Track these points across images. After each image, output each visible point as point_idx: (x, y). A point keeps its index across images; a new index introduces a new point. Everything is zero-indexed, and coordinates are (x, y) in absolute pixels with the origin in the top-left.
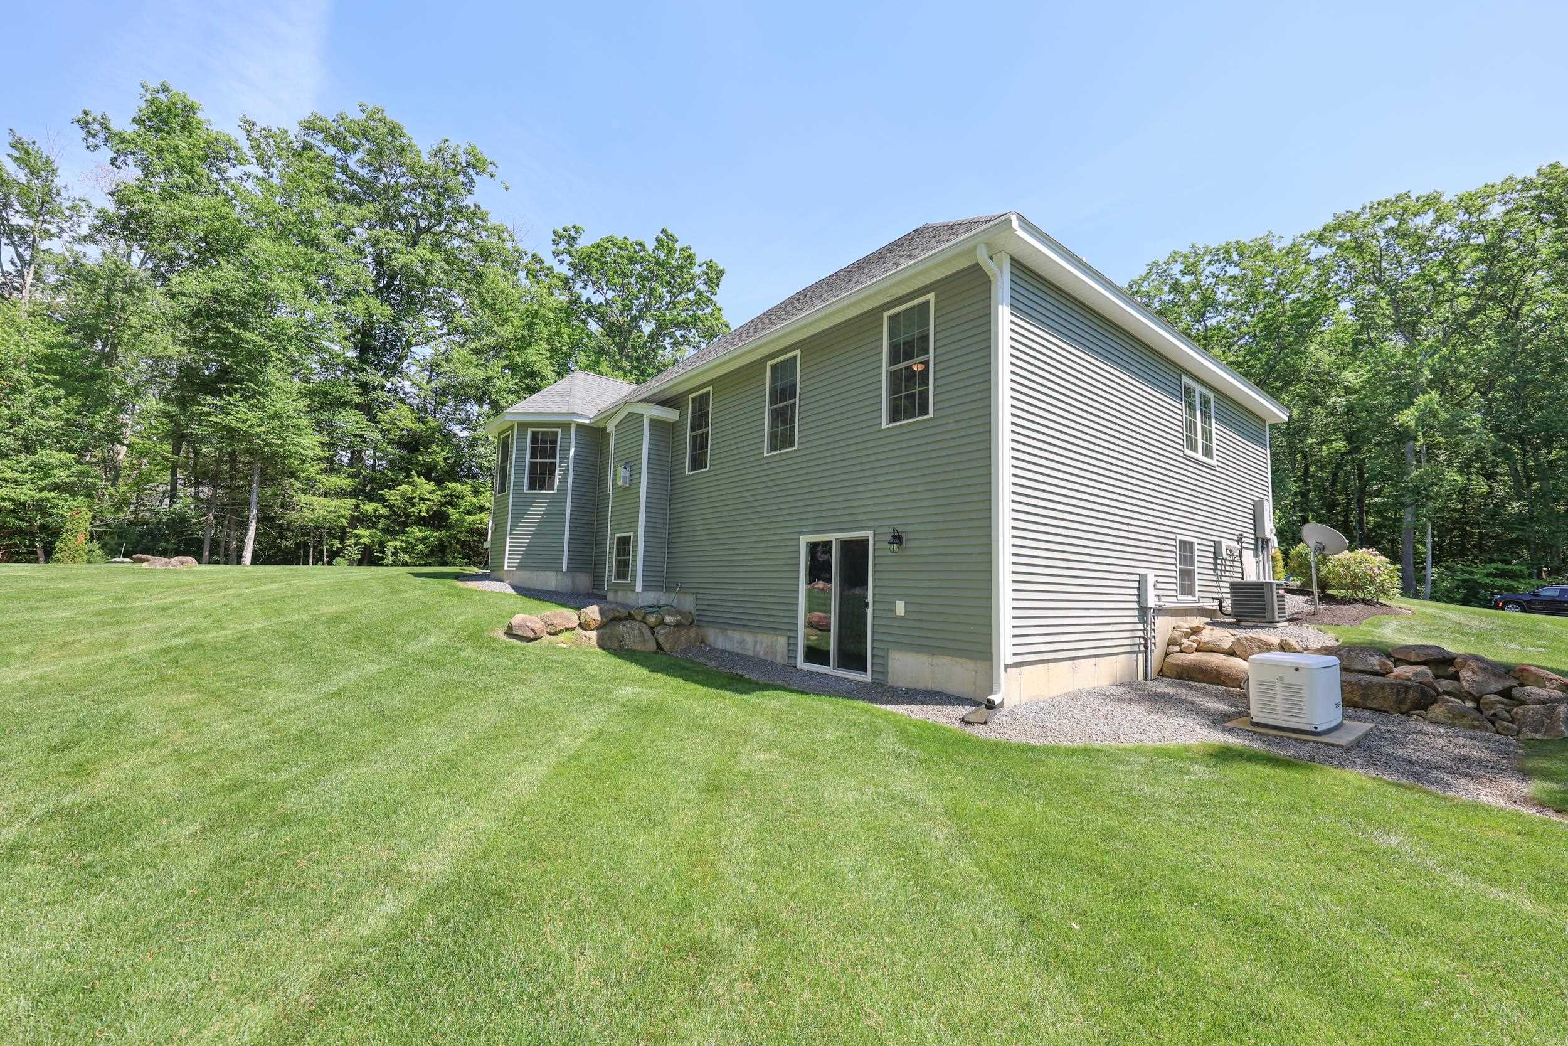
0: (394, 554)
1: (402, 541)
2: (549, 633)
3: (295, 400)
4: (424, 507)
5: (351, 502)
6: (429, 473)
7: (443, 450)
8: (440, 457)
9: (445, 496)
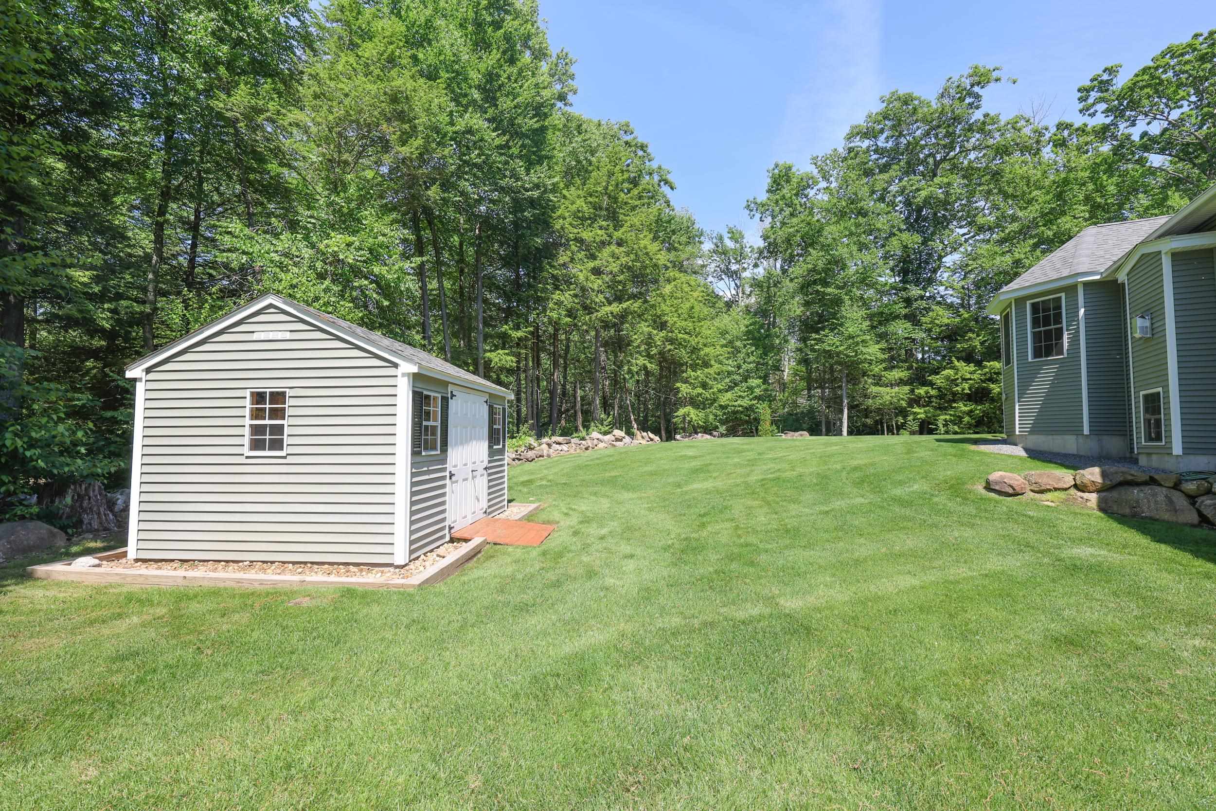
0: (944, 426)
1: (951, 415)
2: (1032, 491)
3: (861, 324)
4: (966, 386)
5: (907, 389)
6: (969, 357)
7: (978, 336)
8: (976, 341)
9: (985, 374)
